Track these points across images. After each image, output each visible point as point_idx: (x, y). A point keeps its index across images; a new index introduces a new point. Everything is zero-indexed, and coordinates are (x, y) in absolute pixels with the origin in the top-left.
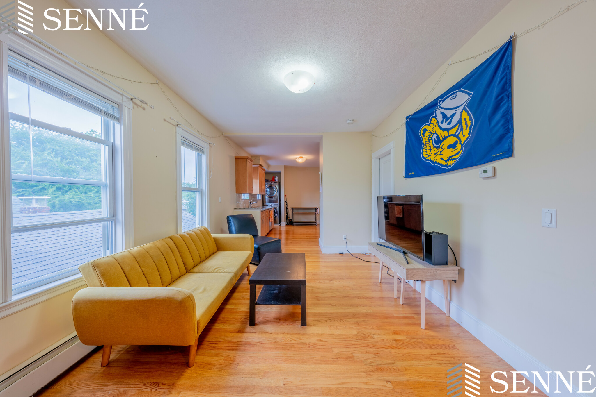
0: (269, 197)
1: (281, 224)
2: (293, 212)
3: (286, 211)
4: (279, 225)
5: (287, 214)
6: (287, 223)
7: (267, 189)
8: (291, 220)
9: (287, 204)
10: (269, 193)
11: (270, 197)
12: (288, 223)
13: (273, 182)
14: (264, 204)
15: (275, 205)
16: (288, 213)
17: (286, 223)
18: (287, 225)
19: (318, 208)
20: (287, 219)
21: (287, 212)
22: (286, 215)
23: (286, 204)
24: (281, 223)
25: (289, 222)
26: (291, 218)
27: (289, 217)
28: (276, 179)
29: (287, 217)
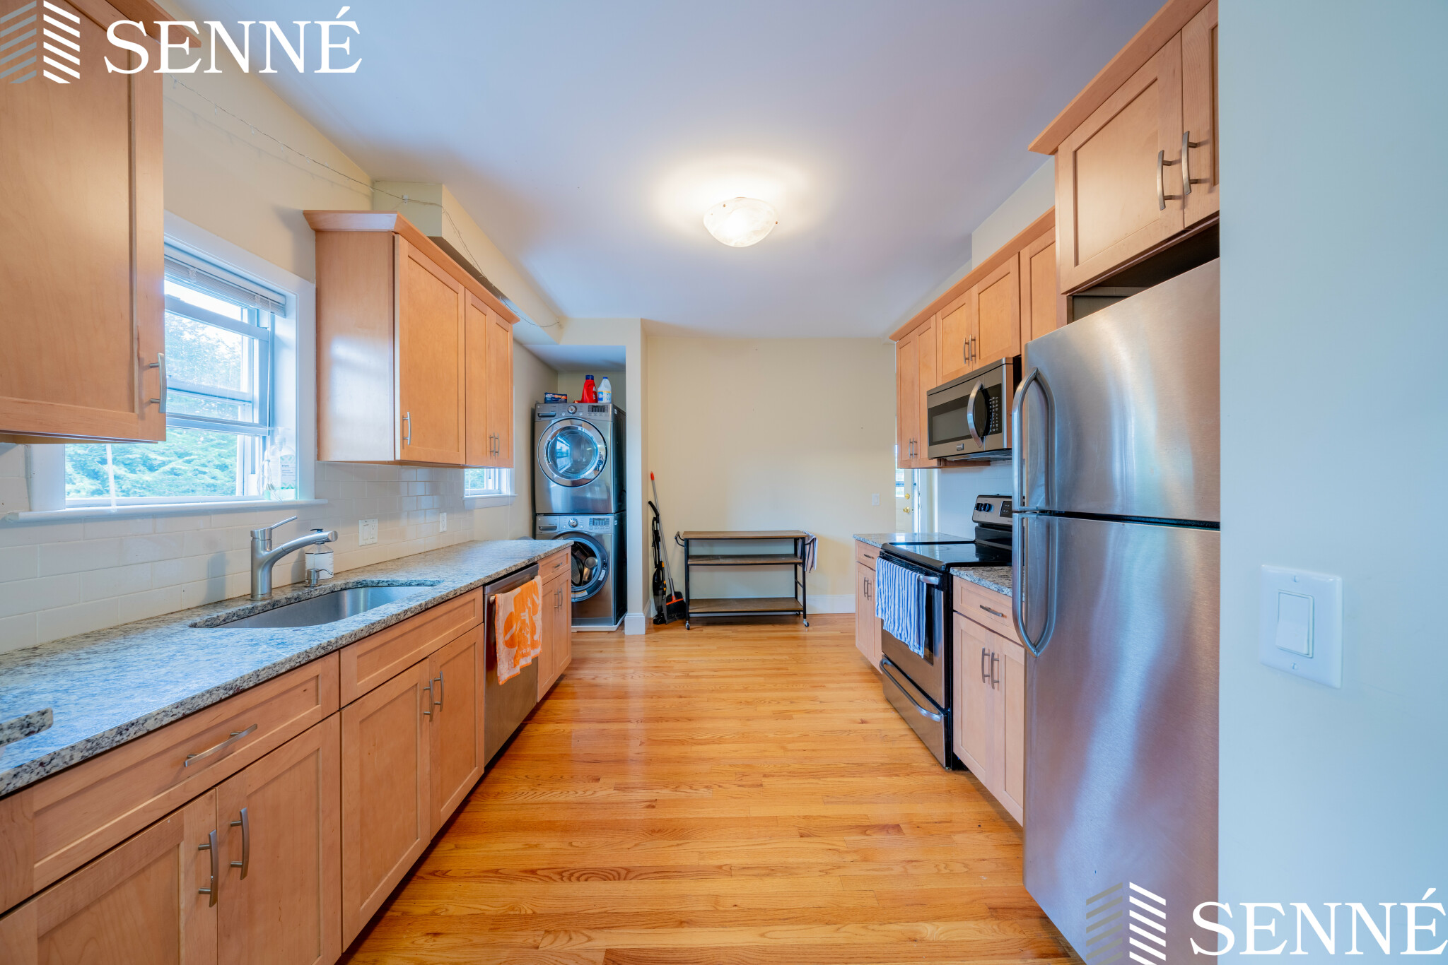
0: (568, 482)
1: (623, 623)
2: (688, 557)
3: (651, 549)
4: (614, 627)
5: (659, 566)
6: (659, 609)
7: (559, 446)
8: (678, 595)
9: (656, 519)
10: (564, 463)
11: (575, 484)
12: (665, 612)
13: (586, 406)
14: (539, 519)
15: (593, 522)
16: (660, 563)
17: (653, 613)
18: (659, 621)
19: (814, 540)
20: (656, 594)
21: (657, 555)
22: (652, 570)
23: (652, 515)
24: (628, 617)
25: (668, 607)
26: (679, 586)
27: (666, 582)
28: (600, 389)
29: (658, 584)
